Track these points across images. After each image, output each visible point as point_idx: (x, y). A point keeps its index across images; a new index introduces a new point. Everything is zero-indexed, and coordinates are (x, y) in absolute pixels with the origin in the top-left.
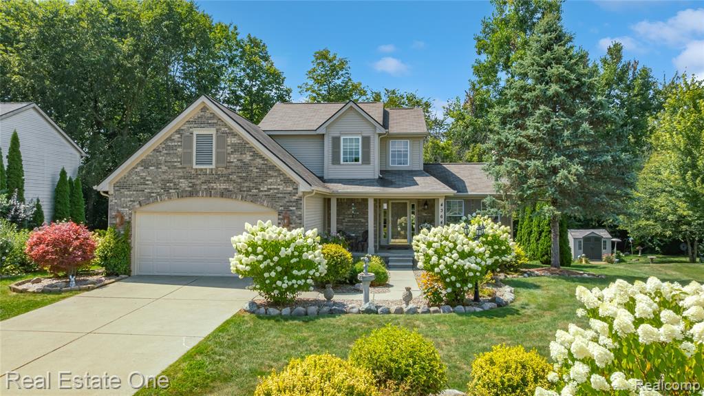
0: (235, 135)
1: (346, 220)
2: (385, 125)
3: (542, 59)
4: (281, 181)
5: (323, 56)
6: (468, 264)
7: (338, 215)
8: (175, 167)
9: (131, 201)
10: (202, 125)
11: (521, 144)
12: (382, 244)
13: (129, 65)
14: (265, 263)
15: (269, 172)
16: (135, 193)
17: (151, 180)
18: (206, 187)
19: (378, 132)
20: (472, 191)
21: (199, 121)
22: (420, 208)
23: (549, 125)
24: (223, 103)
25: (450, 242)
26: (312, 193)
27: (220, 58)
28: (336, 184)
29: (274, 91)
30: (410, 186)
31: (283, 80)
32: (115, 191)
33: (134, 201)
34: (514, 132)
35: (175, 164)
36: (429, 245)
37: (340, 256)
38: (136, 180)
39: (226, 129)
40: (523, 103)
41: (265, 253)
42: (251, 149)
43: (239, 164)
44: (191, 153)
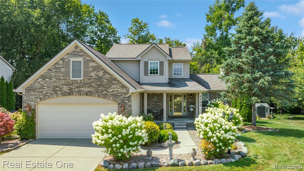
0: (94, 61)
1: (152, 104)
2: (171, 56)
3: (249, 23)
4: (120, 86)
5: (136, 21)
6: (229, 136)
7: (148, 102)
8: (60, 79)
9: (35, 98)
10: (76, 56)
11: (240, 66)
12: (169, 115)
13: (38, 23)
14: (113, 139)
15: (113, 82)
16: (37, 93)
17: (46, 86)
18: (78, 90)
19: (167, 59)
20: (213, 88)
21: (74, 54)
22: (188, 97)
23: (254, 57)
24: (87, 43)
25: (218, 124)
26: (137, 93)
27: (85, 21)
28: (147, 86)
29: (112, 38)
30: (184, 87)
31: (116, 33)
32: (26, 92)
33: (37, 98)
34: (236, 60)
35: (60, 77)
36: (206, 125)
37: (154, 129)
38: (38, 86)
39: (89, 58)
40: (239, 45)
41: (113, 132)
42: (103, 69)
43: (96, 77)
44: (69, 72)
